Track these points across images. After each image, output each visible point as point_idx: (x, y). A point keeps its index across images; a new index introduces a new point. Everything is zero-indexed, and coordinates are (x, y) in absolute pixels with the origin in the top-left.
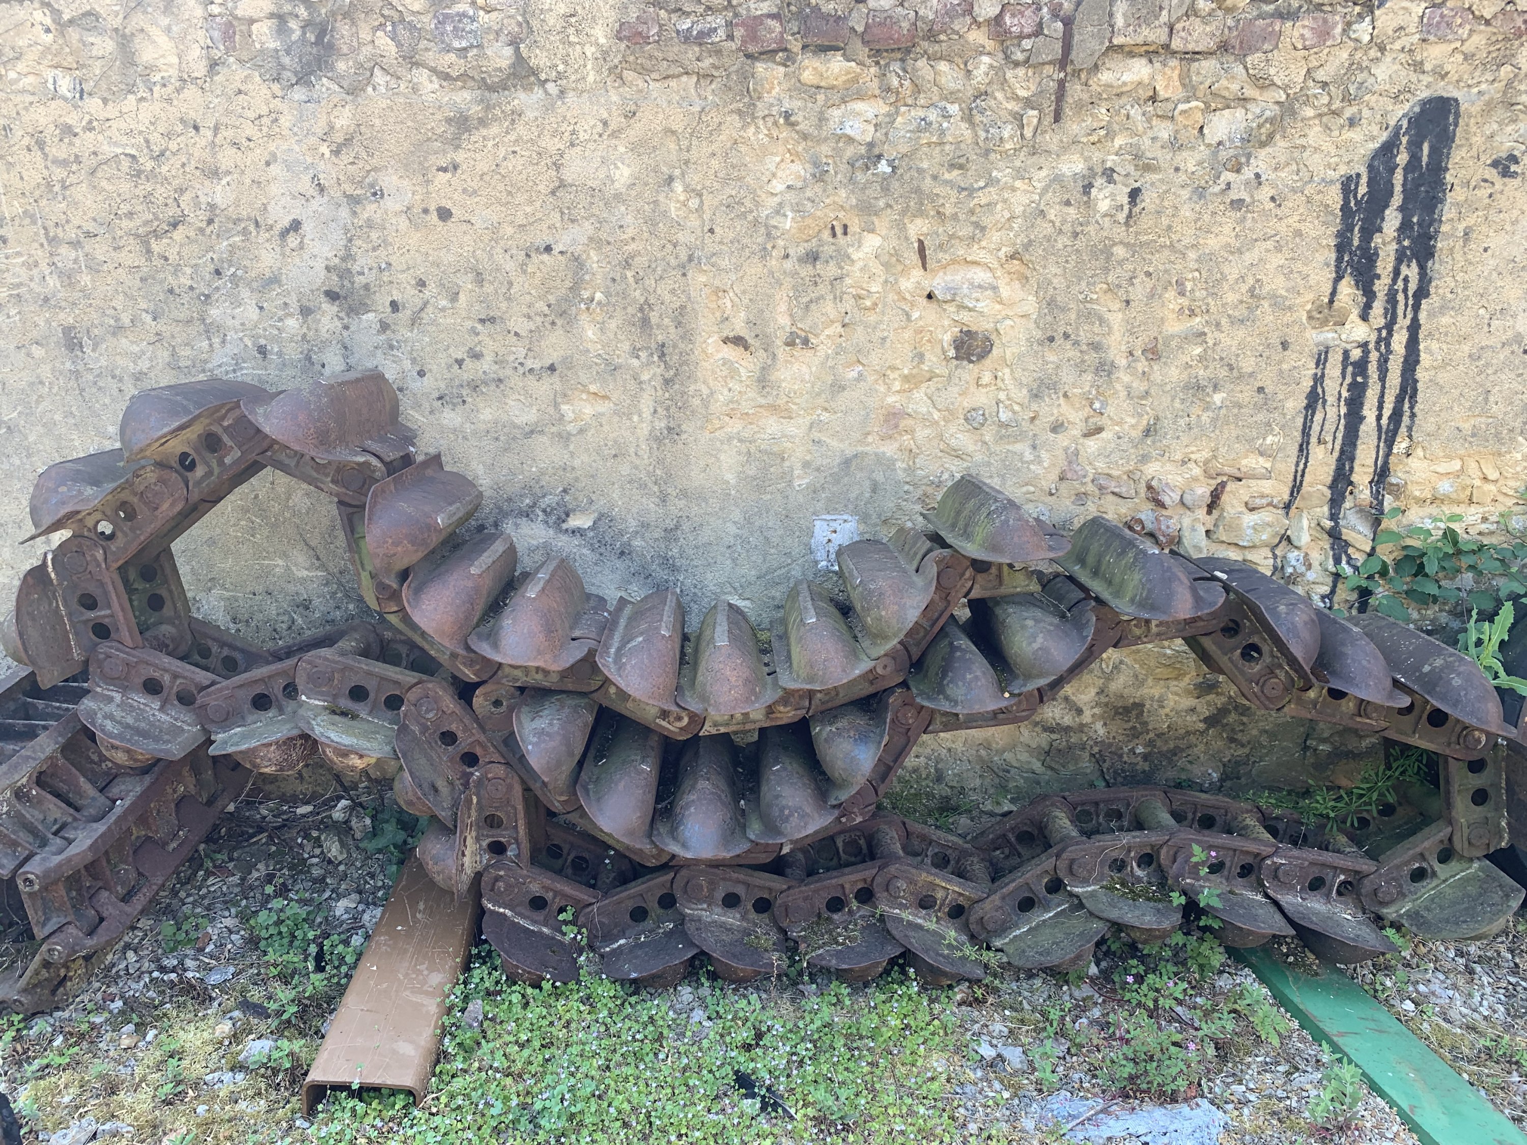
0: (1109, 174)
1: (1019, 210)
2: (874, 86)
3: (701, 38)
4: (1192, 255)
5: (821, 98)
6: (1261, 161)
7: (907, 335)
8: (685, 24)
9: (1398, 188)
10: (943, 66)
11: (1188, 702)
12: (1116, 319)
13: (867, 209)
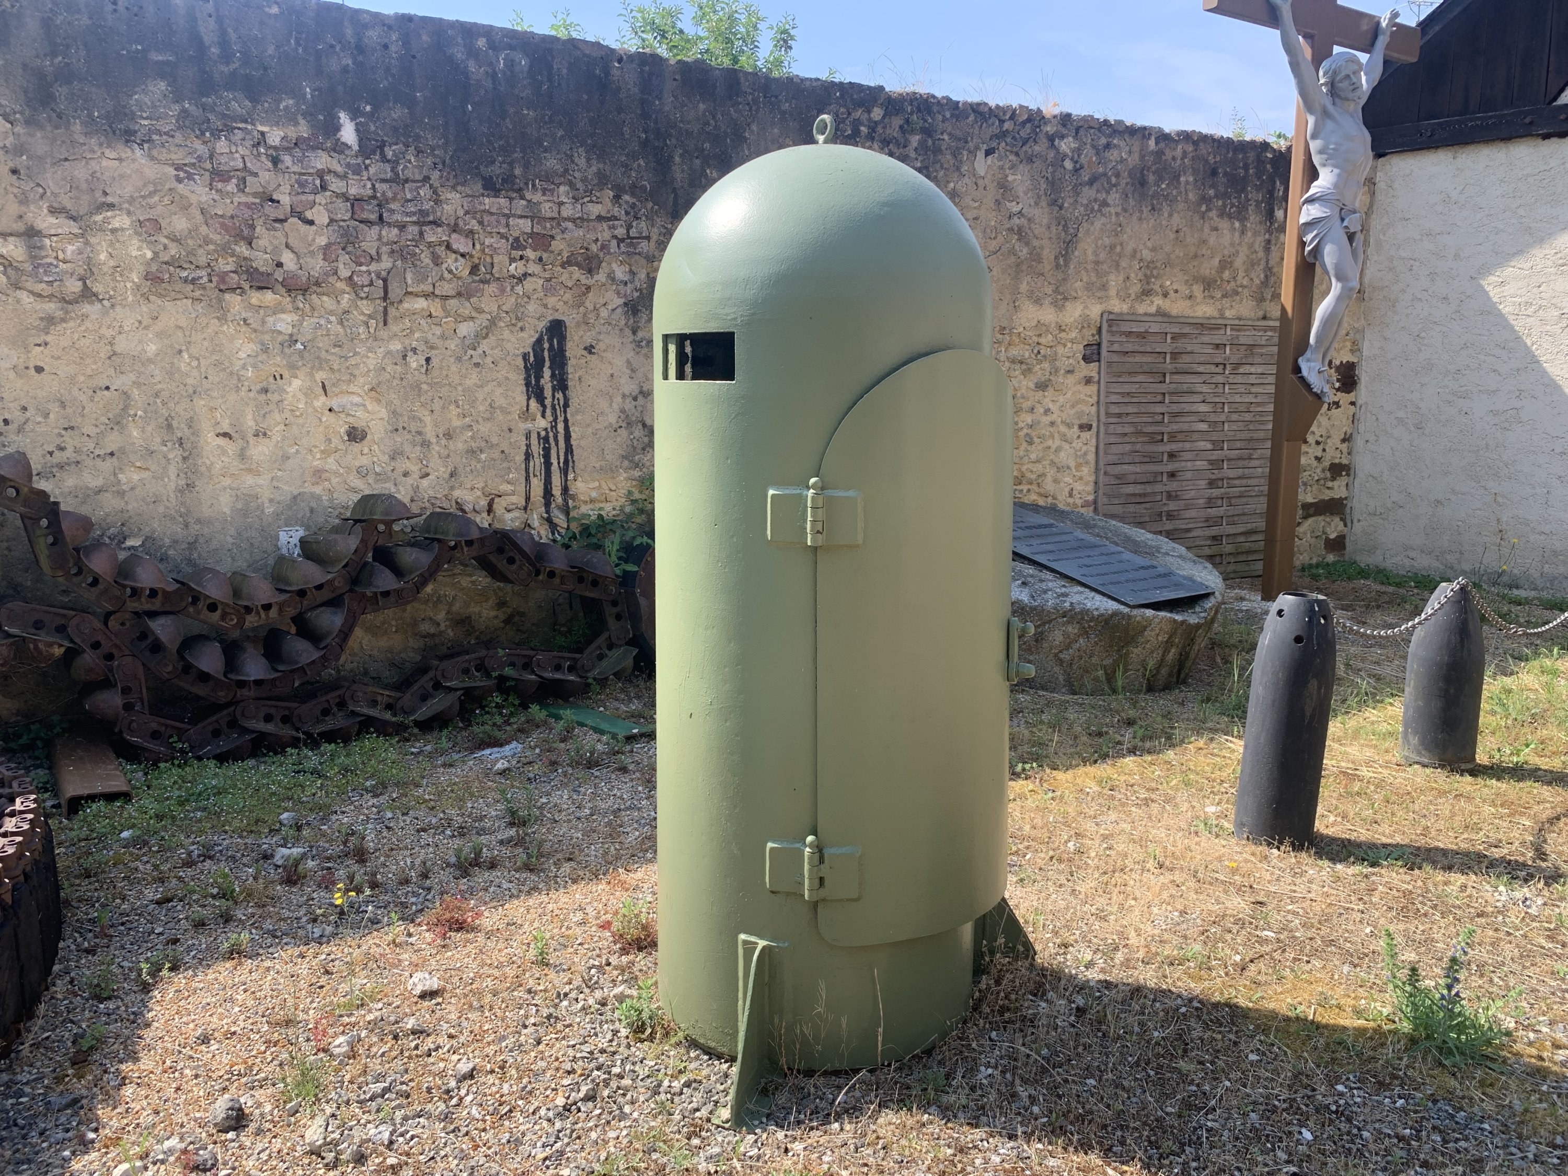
0: (414, 350)
1: (372, 367)
2: (290, 306)
3: (193, 281)
4: (460, 388)
5: (262, 312)
6: (485, 345)
7: (321, 429)
8: (184, 274)
9: (547, 359)
10: (325, 298)
11: (493, 613)
12: (428, 419)
13: (292, 367)
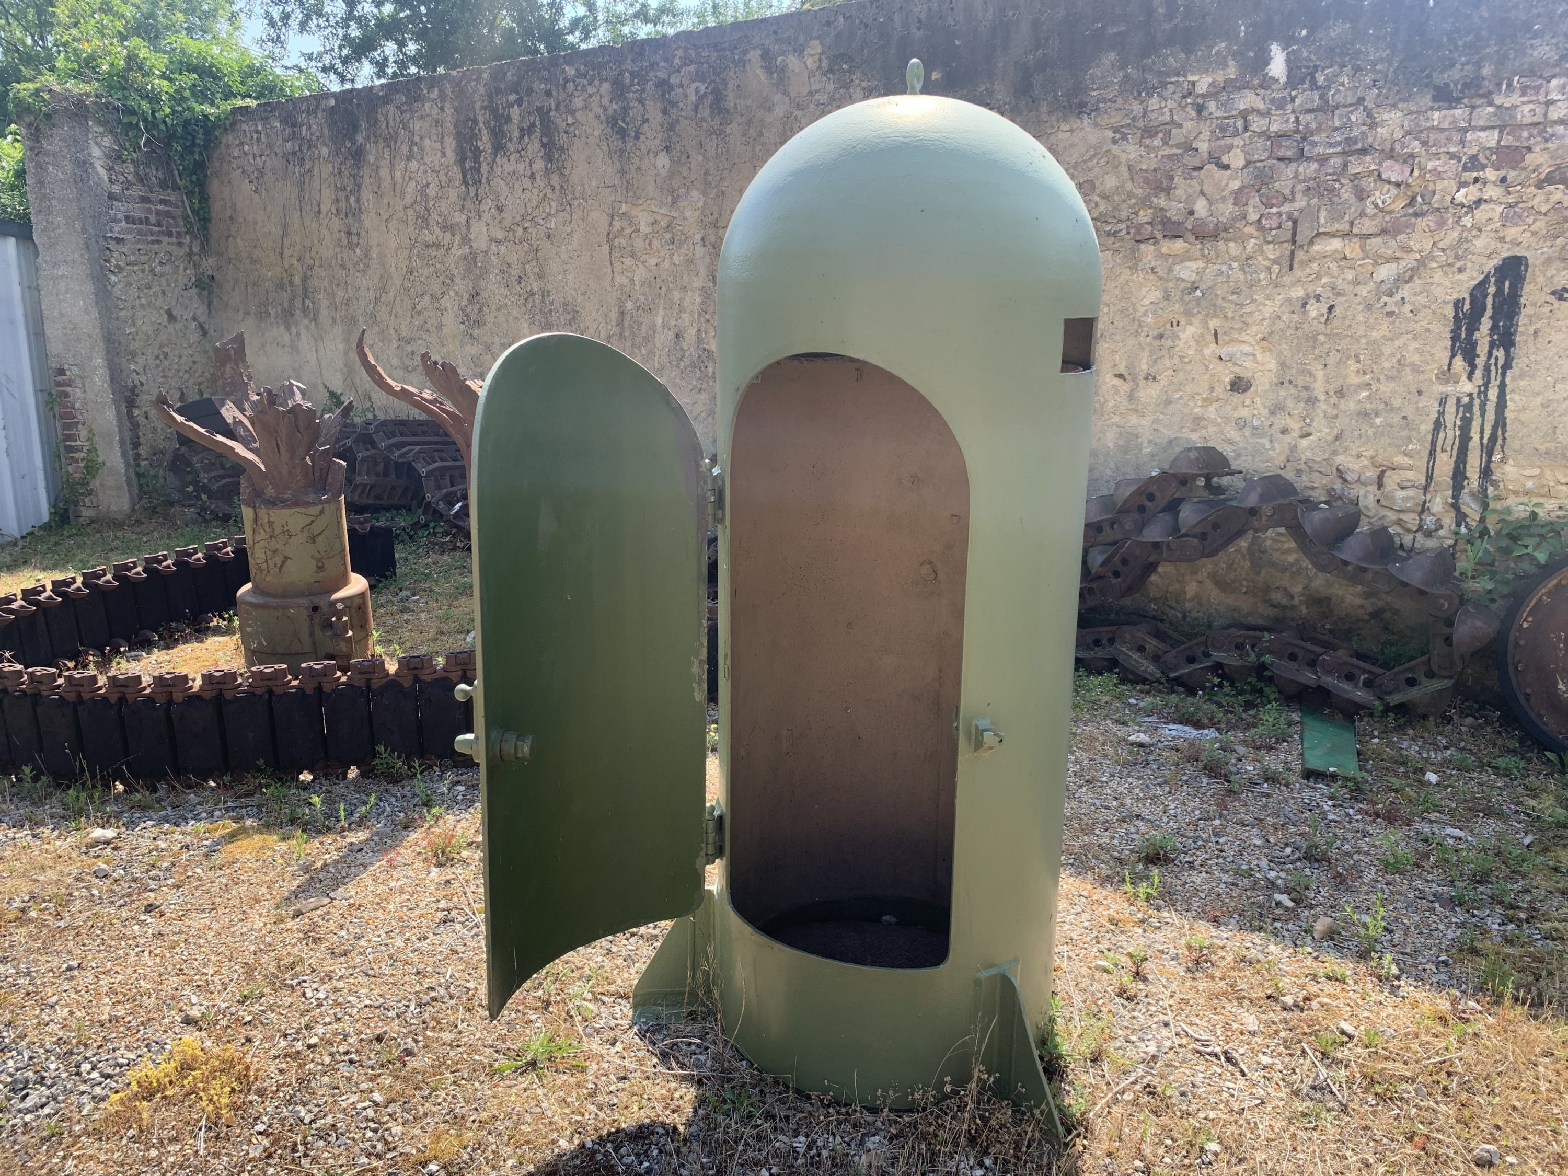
0: (1318, 298)
1: (1267, 315)
2: (1198, 254)
3: (1115, 234)
4: (1364, 341)
5: (1170, 260)
6: (1405, 291)
7: (1207, 377)
9: (1489, 306)
10: (1232, 244)
12: (1320, 374)
13: (1188, 313)
